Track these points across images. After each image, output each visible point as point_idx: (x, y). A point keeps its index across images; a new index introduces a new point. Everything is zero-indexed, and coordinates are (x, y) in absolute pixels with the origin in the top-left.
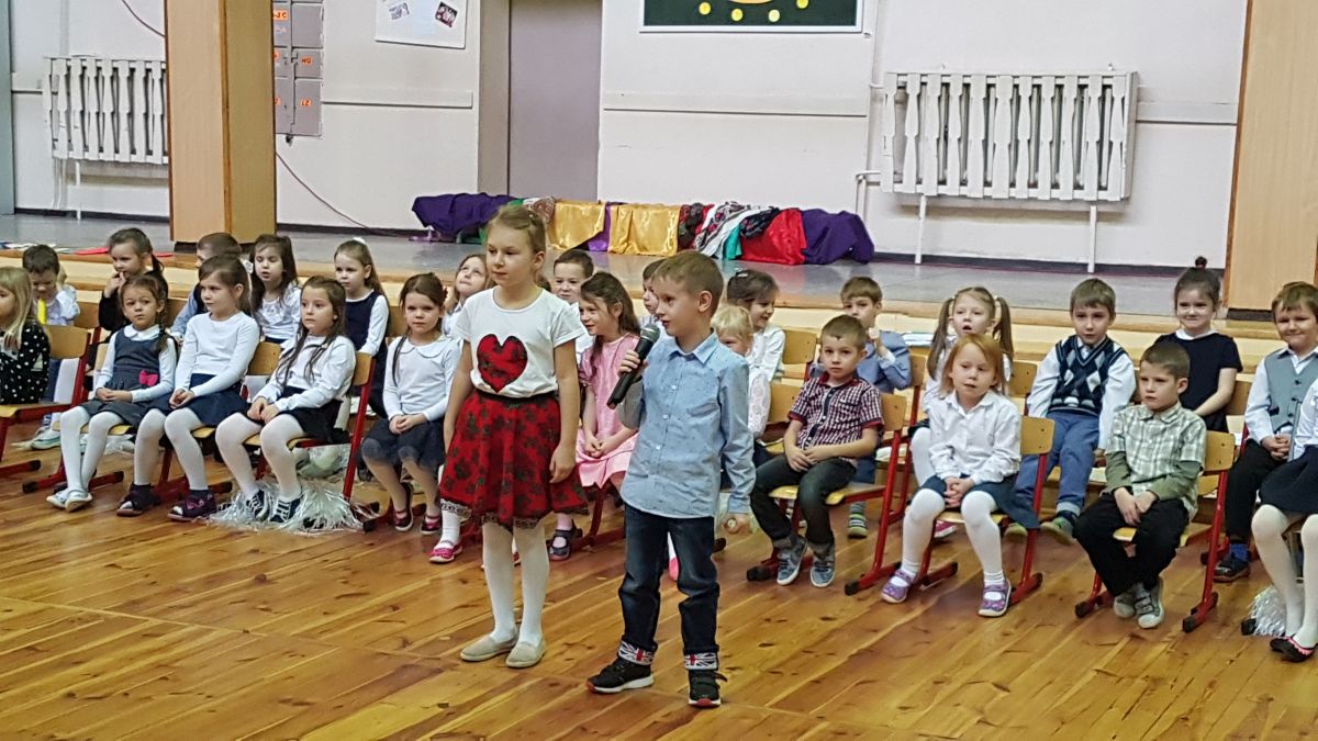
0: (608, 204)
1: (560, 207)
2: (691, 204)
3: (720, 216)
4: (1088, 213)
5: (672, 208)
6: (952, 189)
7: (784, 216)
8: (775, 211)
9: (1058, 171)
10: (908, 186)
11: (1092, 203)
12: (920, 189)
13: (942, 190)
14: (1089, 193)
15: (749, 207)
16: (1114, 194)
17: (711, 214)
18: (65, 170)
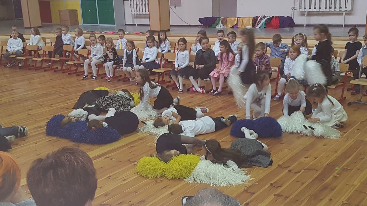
0: (238, 18)
1: (228, 19)
2: (255, 16)
3: (261, 19)
4: (343, 13)
5: (251, 18)
6: (312, 10)
7: (275, 18)
8: (273, 17)
9: (336, 4)
10: (303, 10)
11: (344, 11)
12: (305, 10)
13: (310, 10)
14: (343, 9)
15: (267, 16)
16: (349, 9)
17: (259, 18)
18: (134, 16)
